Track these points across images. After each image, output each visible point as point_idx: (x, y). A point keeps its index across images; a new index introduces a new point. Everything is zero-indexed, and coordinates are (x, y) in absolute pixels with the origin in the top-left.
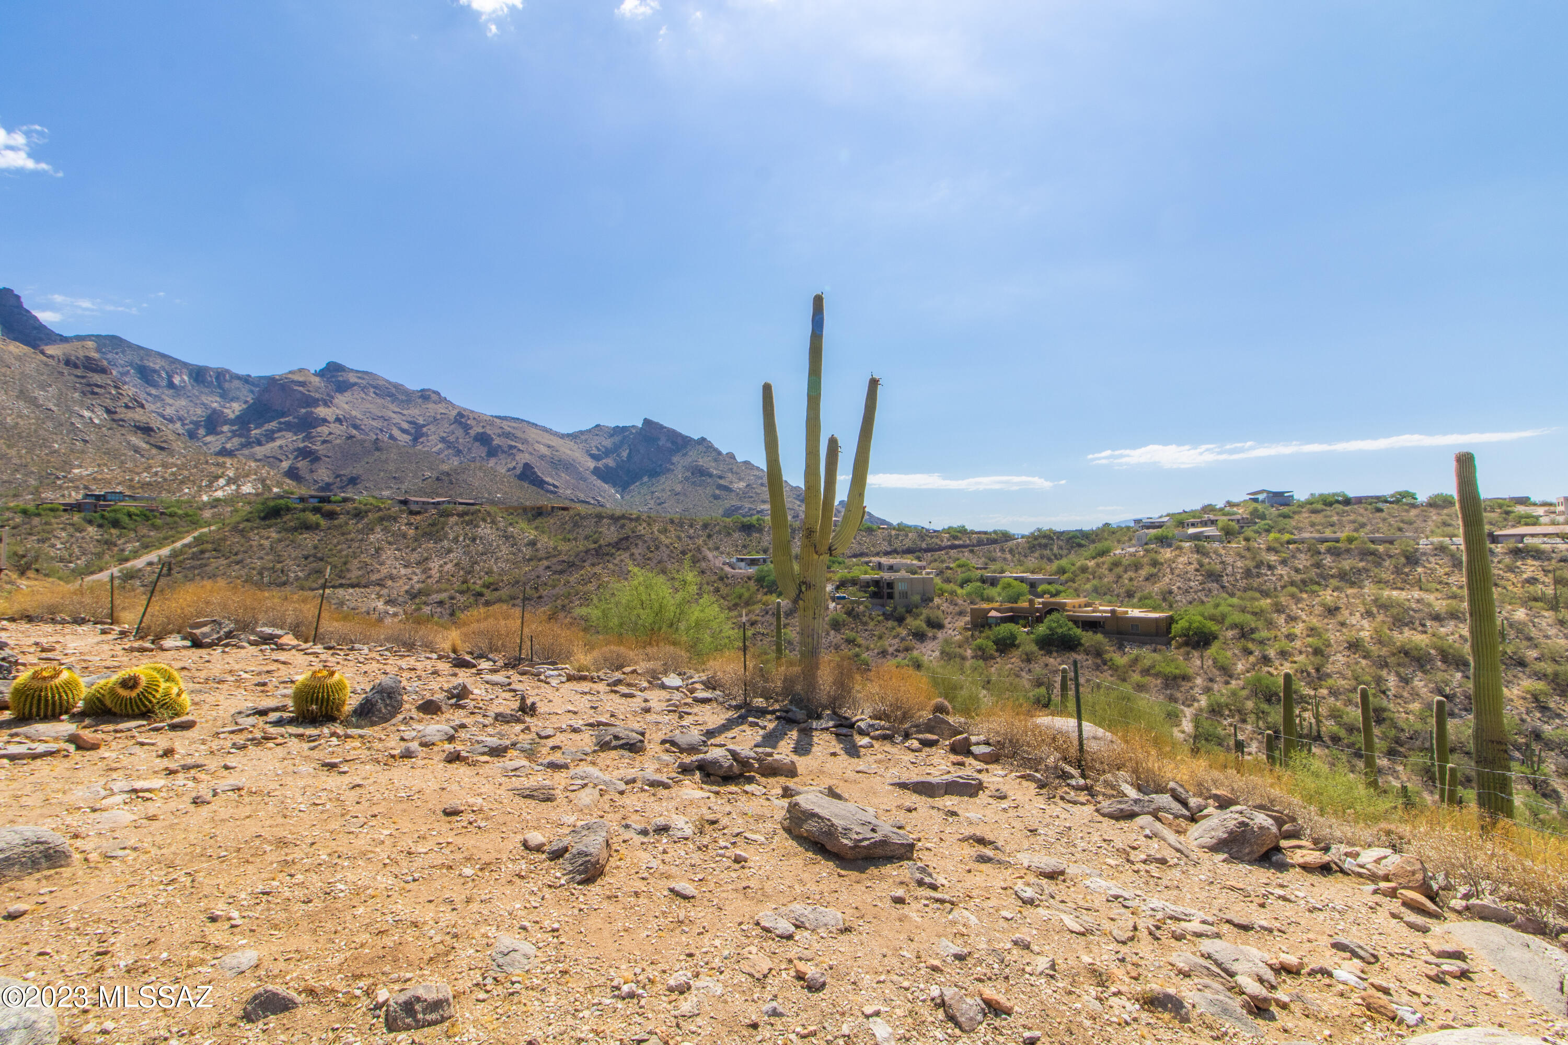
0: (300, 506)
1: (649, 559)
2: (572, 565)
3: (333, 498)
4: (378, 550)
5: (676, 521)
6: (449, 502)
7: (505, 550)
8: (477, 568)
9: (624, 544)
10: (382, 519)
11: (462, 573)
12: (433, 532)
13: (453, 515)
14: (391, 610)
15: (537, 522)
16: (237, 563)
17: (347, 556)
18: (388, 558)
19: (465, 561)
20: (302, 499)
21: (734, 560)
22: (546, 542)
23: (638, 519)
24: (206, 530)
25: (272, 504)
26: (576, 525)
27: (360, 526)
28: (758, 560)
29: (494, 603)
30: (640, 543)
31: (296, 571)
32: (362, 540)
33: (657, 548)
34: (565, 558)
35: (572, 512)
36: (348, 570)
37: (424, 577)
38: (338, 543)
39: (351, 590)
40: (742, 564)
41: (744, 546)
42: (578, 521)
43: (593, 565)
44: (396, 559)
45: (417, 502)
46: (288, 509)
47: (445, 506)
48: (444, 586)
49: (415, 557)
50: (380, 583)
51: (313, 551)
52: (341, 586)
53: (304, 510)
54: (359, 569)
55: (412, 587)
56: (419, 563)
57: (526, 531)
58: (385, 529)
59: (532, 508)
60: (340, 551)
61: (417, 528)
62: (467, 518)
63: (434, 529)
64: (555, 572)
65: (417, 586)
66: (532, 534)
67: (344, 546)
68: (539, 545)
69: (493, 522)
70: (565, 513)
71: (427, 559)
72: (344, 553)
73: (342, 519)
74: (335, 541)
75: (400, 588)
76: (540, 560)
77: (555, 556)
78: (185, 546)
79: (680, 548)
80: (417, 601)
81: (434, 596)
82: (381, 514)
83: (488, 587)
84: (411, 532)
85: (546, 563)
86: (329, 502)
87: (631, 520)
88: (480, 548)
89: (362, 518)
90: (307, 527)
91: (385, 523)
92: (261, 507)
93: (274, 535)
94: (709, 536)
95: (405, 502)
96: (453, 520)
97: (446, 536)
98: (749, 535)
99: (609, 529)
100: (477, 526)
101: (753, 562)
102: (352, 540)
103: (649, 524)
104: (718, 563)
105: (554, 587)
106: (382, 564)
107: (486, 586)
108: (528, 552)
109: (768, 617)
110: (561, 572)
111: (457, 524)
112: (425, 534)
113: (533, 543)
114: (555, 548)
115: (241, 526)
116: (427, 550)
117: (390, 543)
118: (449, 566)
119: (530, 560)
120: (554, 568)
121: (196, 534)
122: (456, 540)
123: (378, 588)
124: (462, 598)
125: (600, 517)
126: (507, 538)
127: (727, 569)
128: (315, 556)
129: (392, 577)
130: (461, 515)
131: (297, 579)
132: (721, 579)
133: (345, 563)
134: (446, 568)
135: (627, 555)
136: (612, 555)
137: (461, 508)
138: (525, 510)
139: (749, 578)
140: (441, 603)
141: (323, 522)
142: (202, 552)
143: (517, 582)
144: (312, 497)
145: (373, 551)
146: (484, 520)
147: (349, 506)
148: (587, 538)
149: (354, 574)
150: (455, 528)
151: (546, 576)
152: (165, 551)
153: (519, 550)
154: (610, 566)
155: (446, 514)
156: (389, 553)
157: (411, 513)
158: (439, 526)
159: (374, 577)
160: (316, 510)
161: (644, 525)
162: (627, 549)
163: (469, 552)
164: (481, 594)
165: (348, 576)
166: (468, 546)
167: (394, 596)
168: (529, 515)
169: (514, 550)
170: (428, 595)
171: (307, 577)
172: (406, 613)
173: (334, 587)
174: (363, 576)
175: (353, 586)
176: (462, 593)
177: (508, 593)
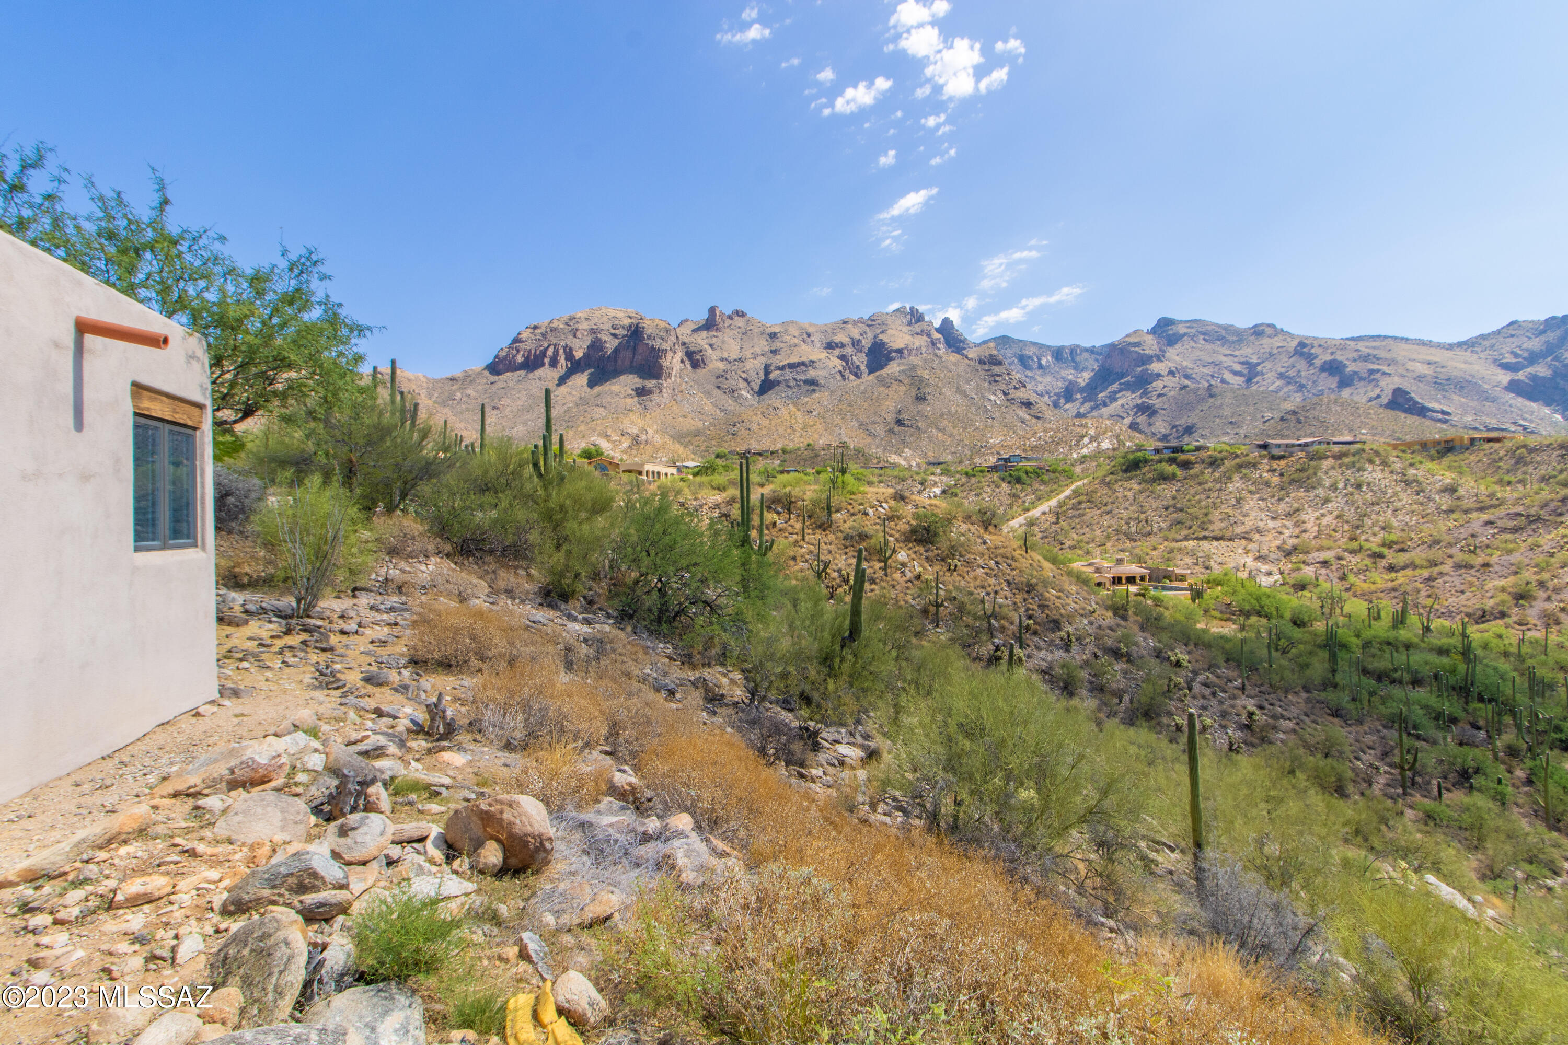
0: (1157, 457)
2: (1535, 519)
3: (1186, 448)
4: (1239, 500)
6: (1320, 443)
7: (1406, 498)
8: (1368, 522)
10: (1240, 466)
11: (1347, 527)
12: (1302, 479)
13: (1327, 457)
14: (1265, 568)
15: (1446, 461)
16: (1108, 513)
17: (1207, 507)
18: (1251, 509)
19: (1350, 513)
20: (1157, 451)
22: (1469, 486)
24: (1080, 483)
25: (1131, 457)
26: (1520, 461)
27: (1217, 475)
29: (1404, 568)
31: (1158, 522)
32: (1220, 490)
34: (1519, 509)
35: (1509, 444)
36: (1210, 522)
37: (1297, 531)
38: (1196, 494)
39: (1215, 543)
42: (1523, 456)
44: (1261, 510)
45: (1279, 446)
46: (1146, 461)
47: (1316, 447)
48: (1326, 543)
49: (1282, 508)
50: (1246, 537)
51: (1172, 502)
52: (1205, 538)
53: (1160, 461)
54: (1221, 520)
55: (1284, 542)
56: (1288, 515)
57: (1438, 473)
58: (1244, 477)
59: (1438, 443)
60: (1199, 501)
61: (1281, 475)
62: (1346, 460)
63: (1305, 474)
64: (1504, 530)
65: (1291, 542)
66: (1448, 478)
67: (1203, 496)
68: (1461, 492)
69: (1384, 463)
70: (1497, 445)
71: (1298, 510)
72: (1203, 503)
73: (1197, 469)
74: (1193, 491)
75: (1269, 543)
76: (1467, 512)
77: (1495, 506)
78: (1067, 497)
80: (1294, 559)
81: (1316, 554)
82: (1238, 461)
83: (1390, 547)
84: (1276, 480)
86: (1182, 451)
88: (1369, 496)
89: (1219, 465)
90: (1165, 478)
91: (1244, 471)
92: (1122, 461)
93: (1136, 487)
95: (1265, 447)
96: (1327, 463)
97: (1320, 483)
100: (1361, 469)
102: (1210, 490)
105: (1510, 552)
106: (1245, 515)
107: (1388, 545)
108: (1445, 501)
110: (1515, 530)
111: (1333, 468)
112: (1292, 481)
113: (1451, 490)
114: (1491, 495)
115: (1108, 479)
116: (1297, 499)
117: (1251, 492)
118: (1328, 519)
119: (1451, 511)
120: (1500, 523)
121: (1073, 487)
122: (1334, 487)
123: (1244, 542)
124: (1353, 561)
126: (1408, 483)
128: (1174, 507)
129: (1259, 531)
130: (1338, 457)
131: (1161, 529)
133: (1206, 514)
134: (1324, 521)
137: (1336, 449)
138: (1424, 446)
140: (1325, 564)
141: (1179, 473)
142: (1080, 503)
143: (1437, 542)
144: (1166, 448)
145: (1233, 501)
146: (1371, 461)
147: (1203, 454)
148: (1545, 479)
149: (1217, 526)
150: (1332, 473)
151: (1487, 535)
152: (1053, 502)
153: (1430, 499)
155: (1317, 457)
156: (1251, 503)
157: (1274, 458)
158: (1311, 471)
159: (1239, 530)
160: (1172, 461)
163: (1354, 502)
164: (1381, 556)
165: (1211, 528)
166: (1352, 494)
167: (1264, 552)
168: (1433, 452)
169: (1421, 498)
170: (1307, 552)
171: (1170, 528)
172: (1281, 573)
173: (1197, 539)
174: (1226, 528)
175: (1217, 539)
176: (1353, 552)
177: (1423, 556)
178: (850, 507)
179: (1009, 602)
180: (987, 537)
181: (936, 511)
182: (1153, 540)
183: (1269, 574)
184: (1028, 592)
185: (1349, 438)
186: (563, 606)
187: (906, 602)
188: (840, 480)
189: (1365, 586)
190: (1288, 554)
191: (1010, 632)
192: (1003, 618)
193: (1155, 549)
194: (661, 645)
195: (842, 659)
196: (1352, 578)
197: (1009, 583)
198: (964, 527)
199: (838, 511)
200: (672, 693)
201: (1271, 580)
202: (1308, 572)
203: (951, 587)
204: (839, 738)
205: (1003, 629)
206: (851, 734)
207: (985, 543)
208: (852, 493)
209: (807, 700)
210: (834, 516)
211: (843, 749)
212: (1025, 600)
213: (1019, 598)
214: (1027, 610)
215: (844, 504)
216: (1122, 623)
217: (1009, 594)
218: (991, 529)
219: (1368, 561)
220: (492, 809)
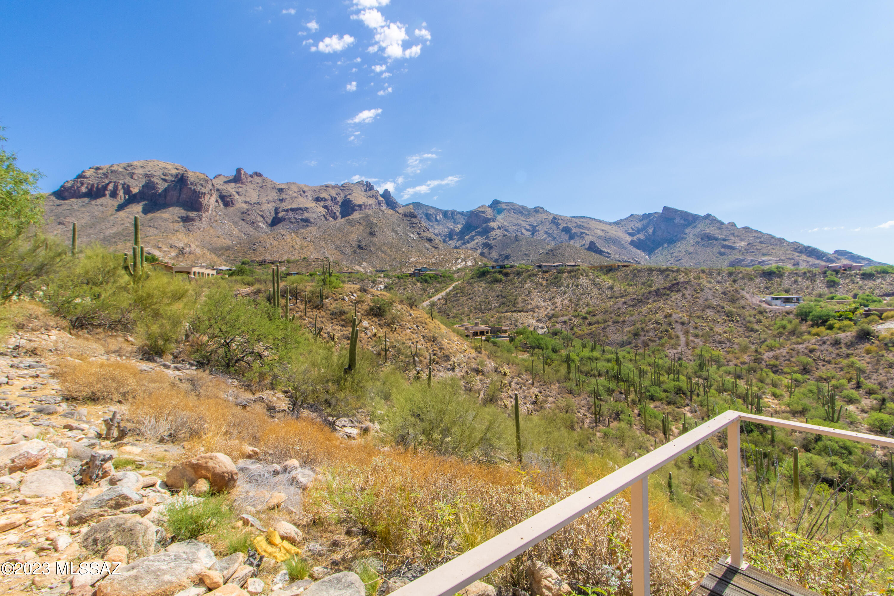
0: (493, 270)
1: (697, 298)
2: (640, 301)
3: (506, 266)
4: (530, 292)
5: (707, 271)
6: (562, 265)
7: (595, 292)
8: (581, 302)
9: (676, 288)
10: (530, 276)
11: (573, 305)
12: (555, 282)
13: (565, 272)
14: (541, 325)
15: (609, 275)
16: (471, 299)
17: (516, 296)
18: (535, 297)
19: (574, 299)
20: (493, 267)
21: (769, 298)
22: (619, 287)
23: (678, 271)
24: (457, 283)
25: (481, 270)
26: (635, 276)
27: (520, 280)
28: (792, 299)
29: (595, 324)
30: (688, 287)
31: (494, 304)
32: (521, 287)
33: (702, 290)
34: (635, 297)
35: (631, 268)
36: (517, 303)
37: (553, 307)
38: (511, 289)
39: (519, 314)
40: (778, 302)
41: (766, 288)
42: (636, 273)
43: (655, 301)
44: (539, 297)
45: (546, 266)
46: (488, 272)
47: (560, 267)
48: (565, 313)
49: (547, 296)
50: (533, 310)
51: (500, 293)
52: (515, 311)
53: (495, 272)
54: (522, 302)
55: (548, 313)
56: (550, 299)
57: (606, 280)
58: (532, 281)
59: (606, 267)
60: (513, 293)
61: (547, 280)
62: (573, 274)
63: (557, 280)
64: (630, 306)
65: (551, 312)
66: (610, 282)
67: (514, 290)
68: (615, 289)
69: (587, 276)
70: (627, 269)
71: (554, 297)
73: (511, 276)
74: (509, 288)
75: (542, 313)
76: (617, 298)
77: (627, 295)
78: (451, 291)
79: (721, 290)
80: (552, 321)
81: (561, 318)
82: (529, 273)
84: (545, 282)
85: (623, 300)
86: (505, 268)
87: (673, 271)
88: (581, 291)
89: (521, 275)
90: (497, 281)
91: (532, 278)
92: (477, 272)
93: (484, 285)
94: (734, 281)
95: (540, 266)
96: (565, 275)
97: (562, 285)
98: (770, 279)
99: (658, 278)
100: (578, 278)
101: (787, 301)
102: (517, 287)
103: (686, 274)
104: (756, 300)
105: (632, 315)
106: (532, 300)
107: (589, 313)
108: (609, 293)
109: (826, 347)
110: (633, 306)
111: (567, 277)
112: (551, 283)
113: (611, 288)
114: (625, 291)
115: (470, 281)
116: (553, 292)
117: (535, 289)
118: (566, 301)
119: (611, 298)
120: (628, 303)
121: (454, 285)
122: (568, 286)
123: (532, 313)
124: (576, 321)
125: (650, 270)
126: (596, 285)
127: (764, 305)
128: (501, 296)
129: (538, 307)
130: (570, 272)
131: (495, 307)
132: (761, 313)
133: (516, 299)
134: (564, 302)
135: (681, 294)
136: (668, 295)
137: (569, 268)
138: (601, 268)
139: (788, 313)
140: (565, 322)
141: (503, 278)
142: (457, 294)
143: (606, 311)
144: (497, 266)
145: (527, 293)
146: (582, 275)
147: (514, 269)
148: (643, 284)
149: (520, 305)
150: (567, 280)
151: (624, 308)
152: (444, 293)
153: (604, 292)
154: (669, 302)
155: (561, 272)
156: (535, 294)
157: (544, 272)
158: (559, 279)
159: (530, 307)
160: (500, 272)
161: (683, 274)
162: (678, 291)
163: (575, 294)
164: (586, 318)
165: (518, 306)
166: (575, 290)
167: (540, 317)
168: (605, 271)
169: (600, 292)
170: (557, 317)
171: (499, 306)
172: (547, 328)
173: (512, 312)
174: (524, 306)
175: (520, 311)
176: (575, 317)
177: (602, 318)
178: (334, 296)
179: (424, 347)
180: (412, 312)
181: (384, 298)
182: (492, 312)
183: (542, 328)
184: (433, 341)
185: (573, 264)
186: (159, 360)
187: (368, 349)
188: (328, 280)
189: (580, 332)
190: (550, 318)
191: (424, 363)
192: (421, 356)
193: (493, 317)
194: (230, 380)
195: (346, 380)
196: (575, 329)
197: (423, 337)
198: (400, 307)
199: (327, 298)
200: (244, 407)
201: (543, 331)
202: (558, 326)
203: (393, 340)
204: (345, 424)
205: (421, 362)
206: (352, 421)
207: (411, 315)
208: (335, 287)
209: (328, 403)
210: (324, 301)
211: (348, 430)
212: (432, 345)
213: (429, 345)
214: (433, 351)
215: (330, 294)
216: (479, 355)
217: (424, 343)
218: (414, 308)
219: (581, 321)
220: (200, 462)
